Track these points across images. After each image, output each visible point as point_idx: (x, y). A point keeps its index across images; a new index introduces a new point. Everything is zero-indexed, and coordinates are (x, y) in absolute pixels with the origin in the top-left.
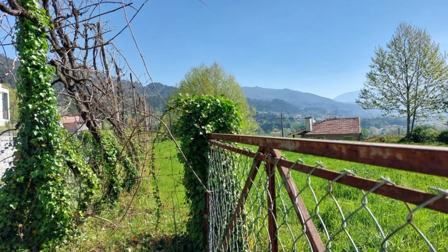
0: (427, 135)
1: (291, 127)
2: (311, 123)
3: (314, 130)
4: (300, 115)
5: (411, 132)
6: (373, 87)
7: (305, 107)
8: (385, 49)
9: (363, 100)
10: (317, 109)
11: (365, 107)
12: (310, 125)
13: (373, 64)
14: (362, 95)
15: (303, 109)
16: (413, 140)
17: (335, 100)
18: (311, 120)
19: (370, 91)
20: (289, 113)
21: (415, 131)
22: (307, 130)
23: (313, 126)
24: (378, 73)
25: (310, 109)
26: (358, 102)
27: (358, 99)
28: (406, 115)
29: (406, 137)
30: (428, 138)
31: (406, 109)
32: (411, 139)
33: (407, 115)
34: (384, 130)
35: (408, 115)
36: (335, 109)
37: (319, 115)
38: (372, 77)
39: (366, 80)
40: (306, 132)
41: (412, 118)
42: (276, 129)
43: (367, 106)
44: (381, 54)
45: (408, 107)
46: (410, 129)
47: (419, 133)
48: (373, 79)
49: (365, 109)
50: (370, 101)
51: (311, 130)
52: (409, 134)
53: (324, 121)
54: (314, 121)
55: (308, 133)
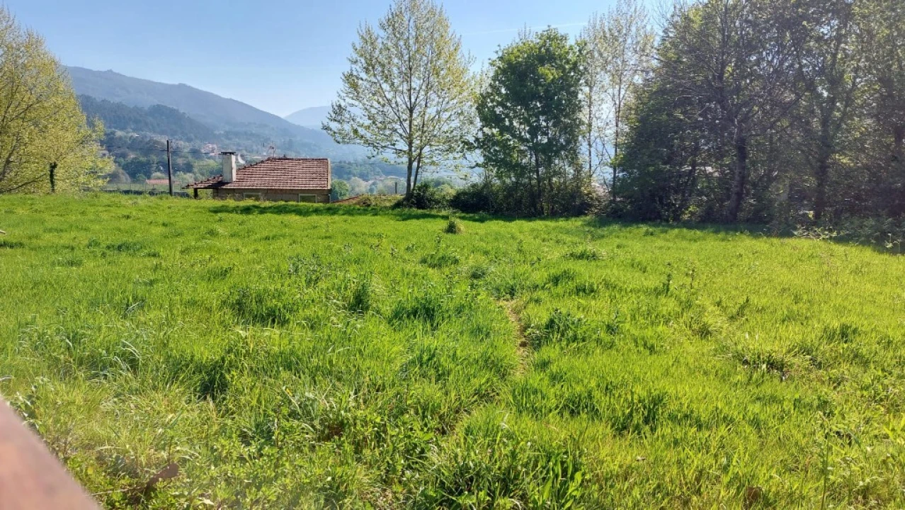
0: (437, 197)
1: (195, 170)
2: (234, 165)
3: (240, 180)
4: (215, 146)
5: (413, 190)
6: (353, 102)
7: (227, 128)
8: (378, 31)
9: (334, 126)
10: (252, 135)
11: (341, 140)
12: (232, 169)
13: (355, 56)
14: (334, 115)
15: (222, 132)
16: (414, 204)
17: (290, 121)
18: (233, 157)
19: (348, 109)
20: (189, 140)
21: (420, 188)
22: (226, 178)
23: (238, 170)
24: (363, 75)
25: (237, 134)
26: (326, 128)
27: (326, 121)
28: (405, 159)
29: (404, 199)
30: (437, 202)
31: (406, 148)
32: (413, 203)
33: (407, 160)
34: (374, 184)
35: (410, 159)
36: (288, 139)
37: (255, 148)
38: (352, 81)
39: (341, 86)
40: (222, 183)
41: (415, 164)
42: (158, 174)
43: (341, 138)
44: (369, 39)
45: (410, 144)
46: (412, 184)
47: (424, 192)
48: (354, 86)
49: (339, 142)
50: (347, 127)
51: (234, 179)
52: (409, 195)
53: (262, 162)
54: (242, 162)
55: (228, 186)
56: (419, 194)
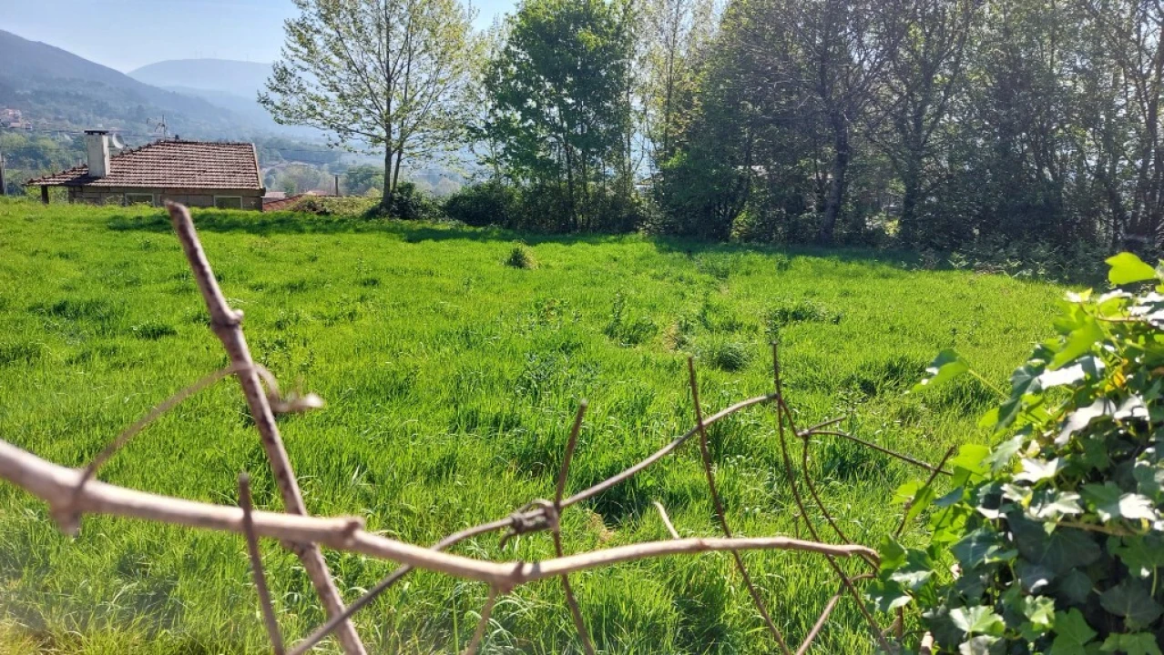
0: (424, 201)
2: (106, 150)
3: (115, 173)
5: (393, 192)
6: (305, 65)
9: (276, 98)
11: (284, 119)
12: (104, 156)
14: (275, 82)
16: (397, 213)
18: (104, 139)
19: (299, 73)
21: (401, 190)
22: (95, 170)
23: (114, 158)
24: (319, 24)
26: (265, 101)
27: (264, 91)
28: (382, 147)
29: (381, 205)
30: (425, 208)
31: (384, 134)
32: (394, 211)
33: (385, 150)
35: (388, 150)
38: (301, 33)
39: (284, 39)
40: (88, 178)
41: (395, 156)
43: (286, 115)
45: (388, 129)
46: (392, 181)
47: (408, 196)
48: (306, 43)
49: (281, 122)
50: (293, 101)
51: (108, 172)
52: (388, 199)
53: (149, 146)
54: (118, 145)
55: (100, 183)
56: (401, 198)
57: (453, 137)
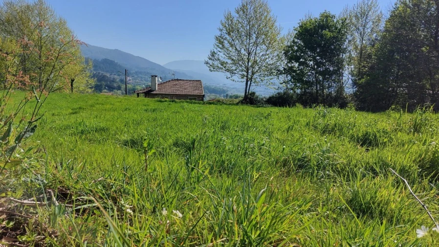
2: (157, 82)
3: (159, 89)
4: (131, 78)
5: (248, 95)
6: (221, 50)
8: (235, 15)
9: (210, 62)
10: (148, 73)
11: (212, 69)
12: (156, 84)
13: (221, 27)
14: (211, 57)
15: (134, 72)
18: (157, 78)
19: (218, 53)
21: (250, 94)
22: (153, 88)
23: (158, 85)
24: (227, 36)
25: (141, 73)
26: (207, 63)
27: (207, 59)
28: (245, 79)
29: (243, 100)
32: (248, 102)
35: (247, 80)
38: (220, 41)
40: (151, 91)
41: (249, 83)
43: (213, 68)
44: (229, 18)
45: (247, 72)
46: (247, 91)
47: (253, 96)
48: (221, 43)
51: (157, 89)
52: (246, 97)
53: (169, 81)
54: (161, 81)
55: (154, 92)
56: (250, 97)
57: (271, 74)
